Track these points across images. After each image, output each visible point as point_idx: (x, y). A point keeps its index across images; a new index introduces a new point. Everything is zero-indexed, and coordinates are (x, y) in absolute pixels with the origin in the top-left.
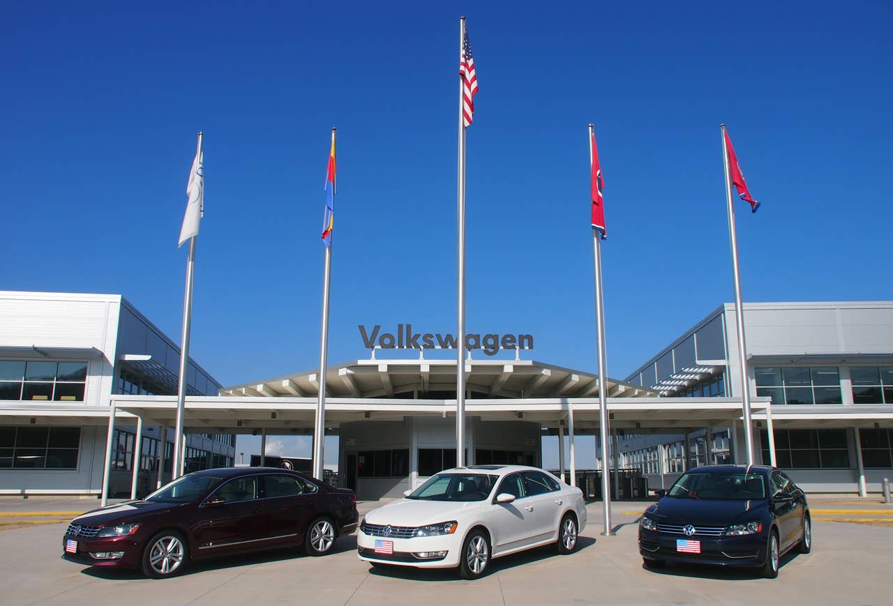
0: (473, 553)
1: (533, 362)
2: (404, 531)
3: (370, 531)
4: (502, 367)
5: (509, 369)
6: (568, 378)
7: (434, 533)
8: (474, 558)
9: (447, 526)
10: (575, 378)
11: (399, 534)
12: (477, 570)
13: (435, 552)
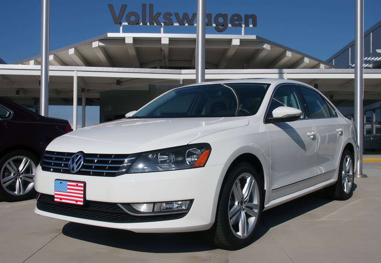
0: (236, 203)
1: (257, 37)
2: (107, 162)
3: (50, 164)
4: (230, 41)
5: (236, 42)
6: (283, 55)
7: (165, 166)
8: (239, 211)
9: (190, 154)
10: (289, 54)
11: (96, 168)
12: (243, 232)
13: (167, 203)
